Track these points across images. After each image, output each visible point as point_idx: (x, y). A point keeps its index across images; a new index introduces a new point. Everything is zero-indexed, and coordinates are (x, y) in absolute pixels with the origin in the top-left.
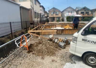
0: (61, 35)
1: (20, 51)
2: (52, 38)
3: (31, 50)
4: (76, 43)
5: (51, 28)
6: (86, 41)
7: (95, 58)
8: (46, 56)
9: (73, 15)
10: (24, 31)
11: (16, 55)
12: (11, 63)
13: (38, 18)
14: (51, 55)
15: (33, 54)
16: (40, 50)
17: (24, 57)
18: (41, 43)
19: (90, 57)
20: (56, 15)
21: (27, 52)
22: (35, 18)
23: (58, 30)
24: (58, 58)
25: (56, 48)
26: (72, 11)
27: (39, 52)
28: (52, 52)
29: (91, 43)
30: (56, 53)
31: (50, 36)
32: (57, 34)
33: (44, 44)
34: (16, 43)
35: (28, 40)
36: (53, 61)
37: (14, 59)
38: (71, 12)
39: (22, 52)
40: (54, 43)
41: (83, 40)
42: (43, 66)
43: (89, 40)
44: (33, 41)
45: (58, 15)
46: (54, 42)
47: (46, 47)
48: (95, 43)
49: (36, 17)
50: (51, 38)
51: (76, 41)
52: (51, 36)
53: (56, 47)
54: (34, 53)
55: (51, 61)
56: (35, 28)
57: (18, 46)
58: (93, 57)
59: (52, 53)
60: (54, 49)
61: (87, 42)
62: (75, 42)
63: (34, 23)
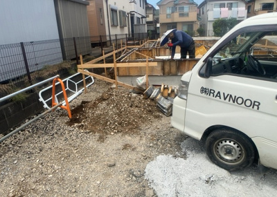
0: (174, 77)
1: (48, 120)
2: (145, 84)
3: (80, 117)
4: (186, 100)
5: (157, 57)
6: (212, 94)
7: (236, 145)
8: (112, 133)
9: (234, 17)
10: (67, 65)
11: (36, 130)
12: (20, 147)
13: (122, 27)
14: (126, 133)
15: (79, 127)
16: (99, 117)
17: (55, 135)
18: (104, 100)
19: (224, 142)
20: (182, 15)
21: (67, 123)
22: (114, 26)
23: (168, 63)
24: (144, 141)
25: (147, 114)
26: (232, 3)
27: (97, 123)
28: (132, 124)
29: (225, 99)
30: (143, 126)
31: (139, 79)
32: (164, 74)
33: (113, 101)
34: (41, 99)
35: (81, 91)
36: (126, 147)
37: (30, 138)
38: (230, 6)
39: (53, 121)
40: (146, 99)
41: (204, 90)
42: (95, 158)
43: (219, 93)
44: (92, 94)
45: (187, 15)
46: (147, 96)
47: (118, 109)
48: (234, 102)
49: (115, 24)
50: (139, 84)
51: (186, 93)
52: (141, 81)
53: (150, 111)
54: (83, 125)
55: (120, 146)
56: (104, 57)
57: (46, 106)
58: (232, 144)
59: (130, 126)
60: (141, 117)
61: (214, 98)
62: (185, 97)
63: (110, 40)
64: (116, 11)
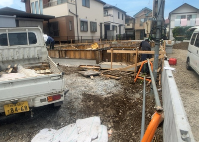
13: (93, 32)
22: (84, 31)
63: (78, 40)
64: (87, 22)
